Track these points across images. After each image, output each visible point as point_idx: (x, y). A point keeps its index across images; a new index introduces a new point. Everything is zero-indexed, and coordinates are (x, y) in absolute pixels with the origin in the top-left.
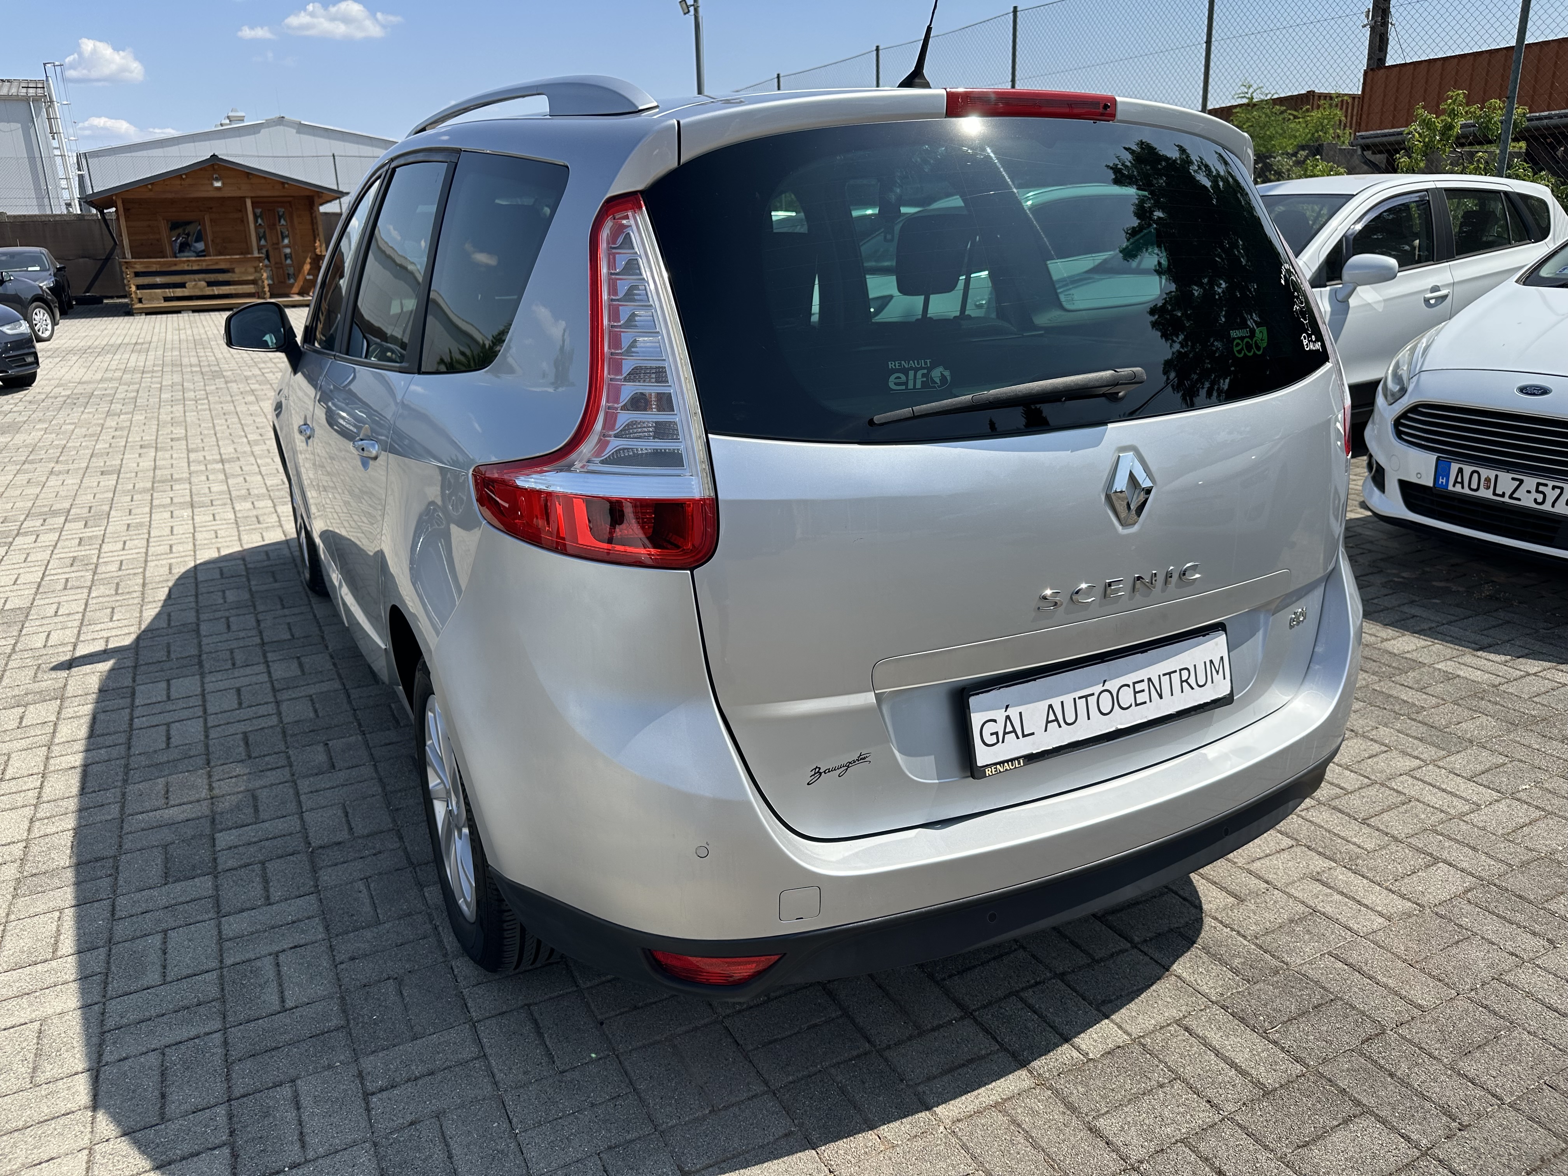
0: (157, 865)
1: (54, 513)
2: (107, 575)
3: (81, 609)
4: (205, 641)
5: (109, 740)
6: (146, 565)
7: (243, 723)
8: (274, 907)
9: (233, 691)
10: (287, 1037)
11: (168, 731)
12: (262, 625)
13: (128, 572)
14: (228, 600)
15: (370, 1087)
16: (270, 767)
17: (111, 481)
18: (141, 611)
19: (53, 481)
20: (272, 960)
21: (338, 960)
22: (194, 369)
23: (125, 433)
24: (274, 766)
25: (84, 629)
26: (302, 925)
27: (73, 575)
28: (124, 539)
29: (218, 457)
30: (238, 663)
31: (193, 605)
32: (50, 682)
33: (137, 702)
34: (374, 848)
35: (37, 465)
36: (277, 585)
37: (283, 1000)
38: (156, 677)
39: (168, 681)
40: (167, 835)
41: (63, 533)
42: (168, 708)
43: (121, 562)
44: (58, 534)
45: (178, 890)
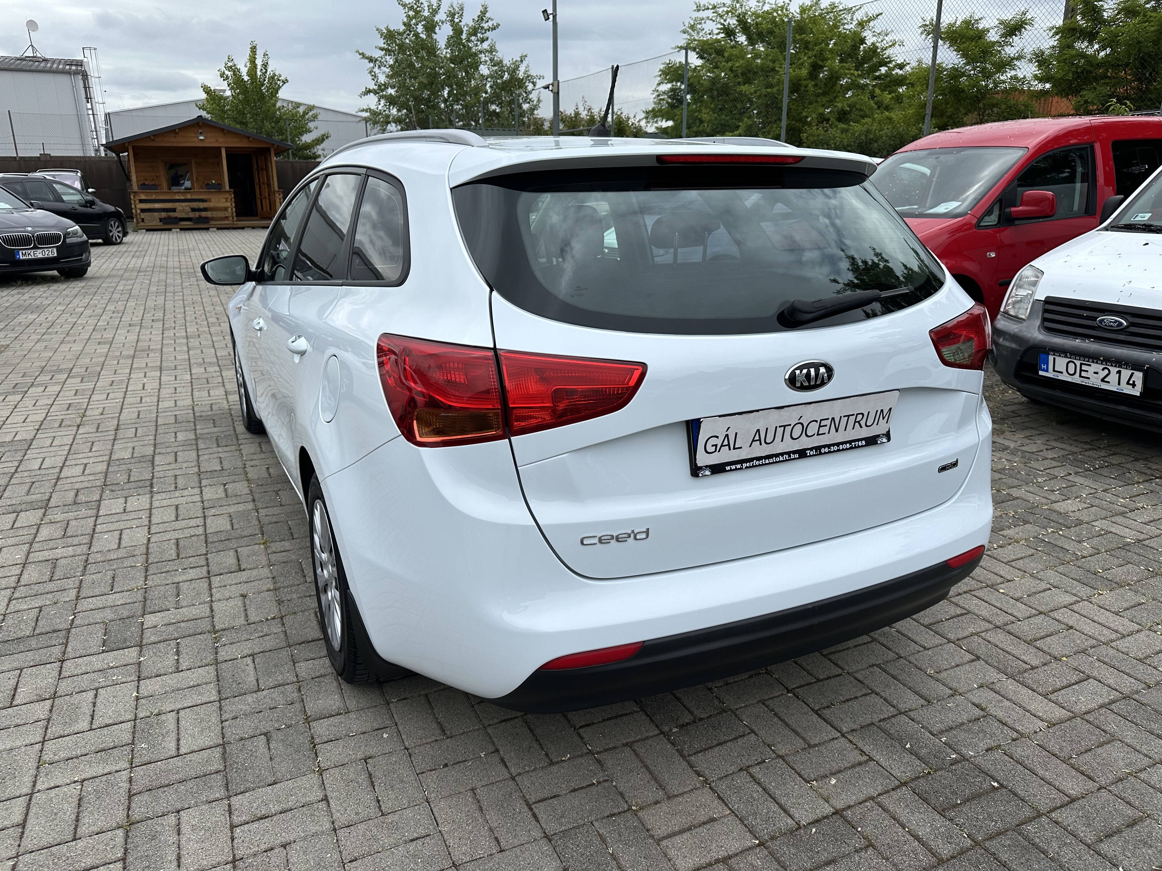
0: (97, 637)
1: (60, 371)
2: (92, 418)
3: (70, 443)
4: (157, 469)
5: (76, 541)
6: (121, 412)
7: (177, 532)
8: (181, 674)
9: (173, 508)
10: (177, 777)
11: (121, 534)
12: (201, 459)
13: (107, 416)
14: (178, 439)
15: (236, 820)
16: (192, 566)
17: (104, 348)
18: (113, 445)
19: (64, 348)
20: (174, 716)
21: (223, 719)
22: (176, 270)
23: (120, 315)
24: (196, 565)
25: (70, 457)
26: (200, 688)
27: (68, 416)
28: (108, 391)
29: (185, 334)
30: (179, 486)
31: (152, 442)
32: (39, 495)
33: (101, 513)
34: (262, 631)
35: (53, 336)
36: (215, 430)
37: (178, 749)
38: (118, 494)
39: (126, 498)
40: (109, 615)
41: (65, 386)
42: (123, 519)
43: (104, 408)
44: (61, 386)
45: (111, 659)
